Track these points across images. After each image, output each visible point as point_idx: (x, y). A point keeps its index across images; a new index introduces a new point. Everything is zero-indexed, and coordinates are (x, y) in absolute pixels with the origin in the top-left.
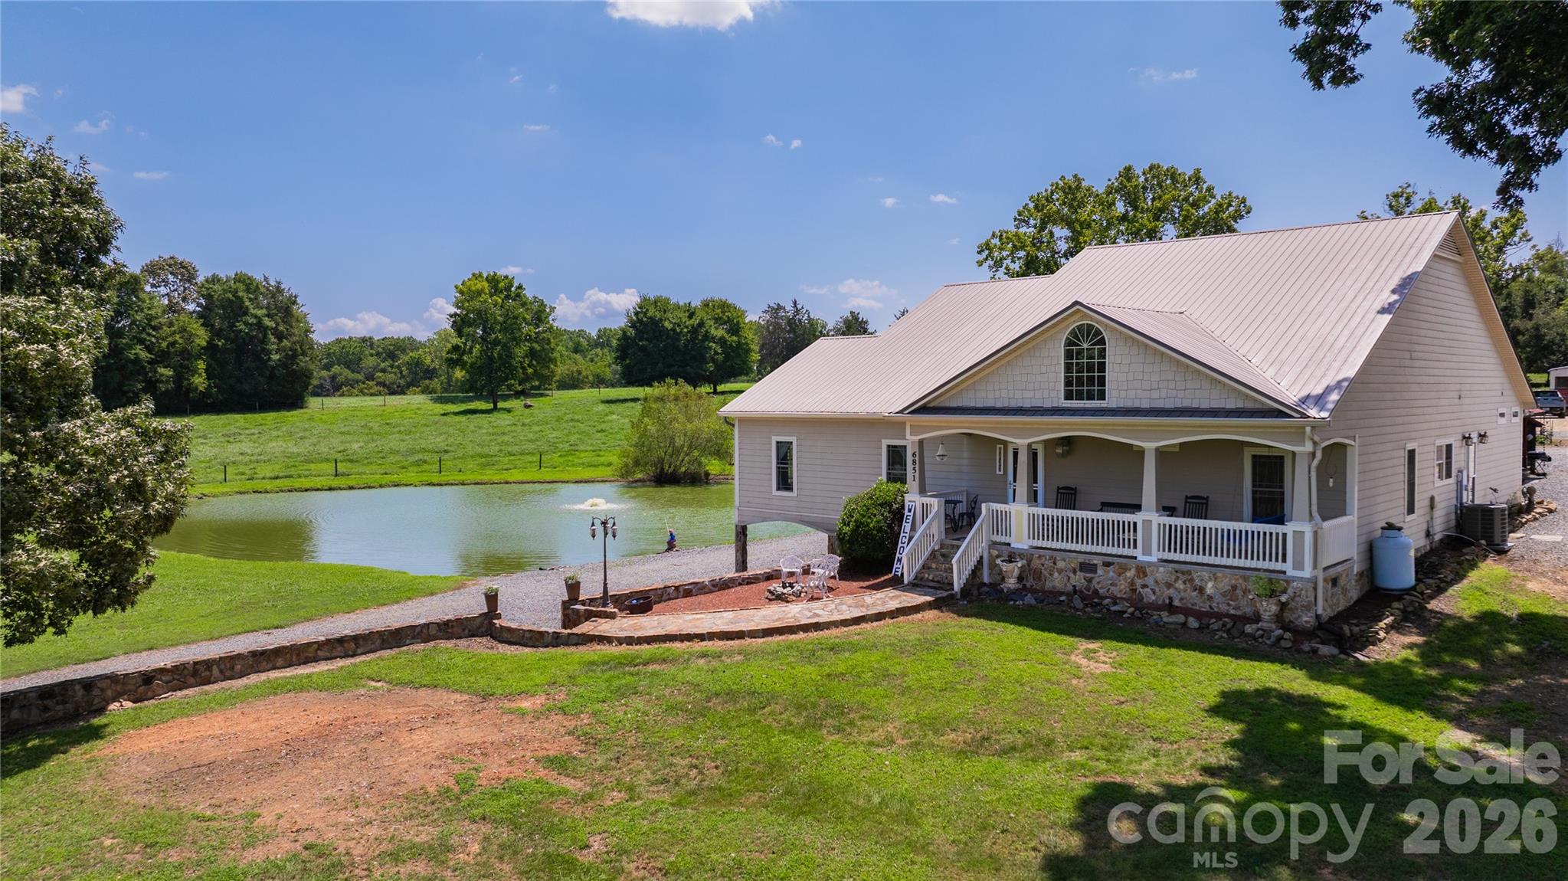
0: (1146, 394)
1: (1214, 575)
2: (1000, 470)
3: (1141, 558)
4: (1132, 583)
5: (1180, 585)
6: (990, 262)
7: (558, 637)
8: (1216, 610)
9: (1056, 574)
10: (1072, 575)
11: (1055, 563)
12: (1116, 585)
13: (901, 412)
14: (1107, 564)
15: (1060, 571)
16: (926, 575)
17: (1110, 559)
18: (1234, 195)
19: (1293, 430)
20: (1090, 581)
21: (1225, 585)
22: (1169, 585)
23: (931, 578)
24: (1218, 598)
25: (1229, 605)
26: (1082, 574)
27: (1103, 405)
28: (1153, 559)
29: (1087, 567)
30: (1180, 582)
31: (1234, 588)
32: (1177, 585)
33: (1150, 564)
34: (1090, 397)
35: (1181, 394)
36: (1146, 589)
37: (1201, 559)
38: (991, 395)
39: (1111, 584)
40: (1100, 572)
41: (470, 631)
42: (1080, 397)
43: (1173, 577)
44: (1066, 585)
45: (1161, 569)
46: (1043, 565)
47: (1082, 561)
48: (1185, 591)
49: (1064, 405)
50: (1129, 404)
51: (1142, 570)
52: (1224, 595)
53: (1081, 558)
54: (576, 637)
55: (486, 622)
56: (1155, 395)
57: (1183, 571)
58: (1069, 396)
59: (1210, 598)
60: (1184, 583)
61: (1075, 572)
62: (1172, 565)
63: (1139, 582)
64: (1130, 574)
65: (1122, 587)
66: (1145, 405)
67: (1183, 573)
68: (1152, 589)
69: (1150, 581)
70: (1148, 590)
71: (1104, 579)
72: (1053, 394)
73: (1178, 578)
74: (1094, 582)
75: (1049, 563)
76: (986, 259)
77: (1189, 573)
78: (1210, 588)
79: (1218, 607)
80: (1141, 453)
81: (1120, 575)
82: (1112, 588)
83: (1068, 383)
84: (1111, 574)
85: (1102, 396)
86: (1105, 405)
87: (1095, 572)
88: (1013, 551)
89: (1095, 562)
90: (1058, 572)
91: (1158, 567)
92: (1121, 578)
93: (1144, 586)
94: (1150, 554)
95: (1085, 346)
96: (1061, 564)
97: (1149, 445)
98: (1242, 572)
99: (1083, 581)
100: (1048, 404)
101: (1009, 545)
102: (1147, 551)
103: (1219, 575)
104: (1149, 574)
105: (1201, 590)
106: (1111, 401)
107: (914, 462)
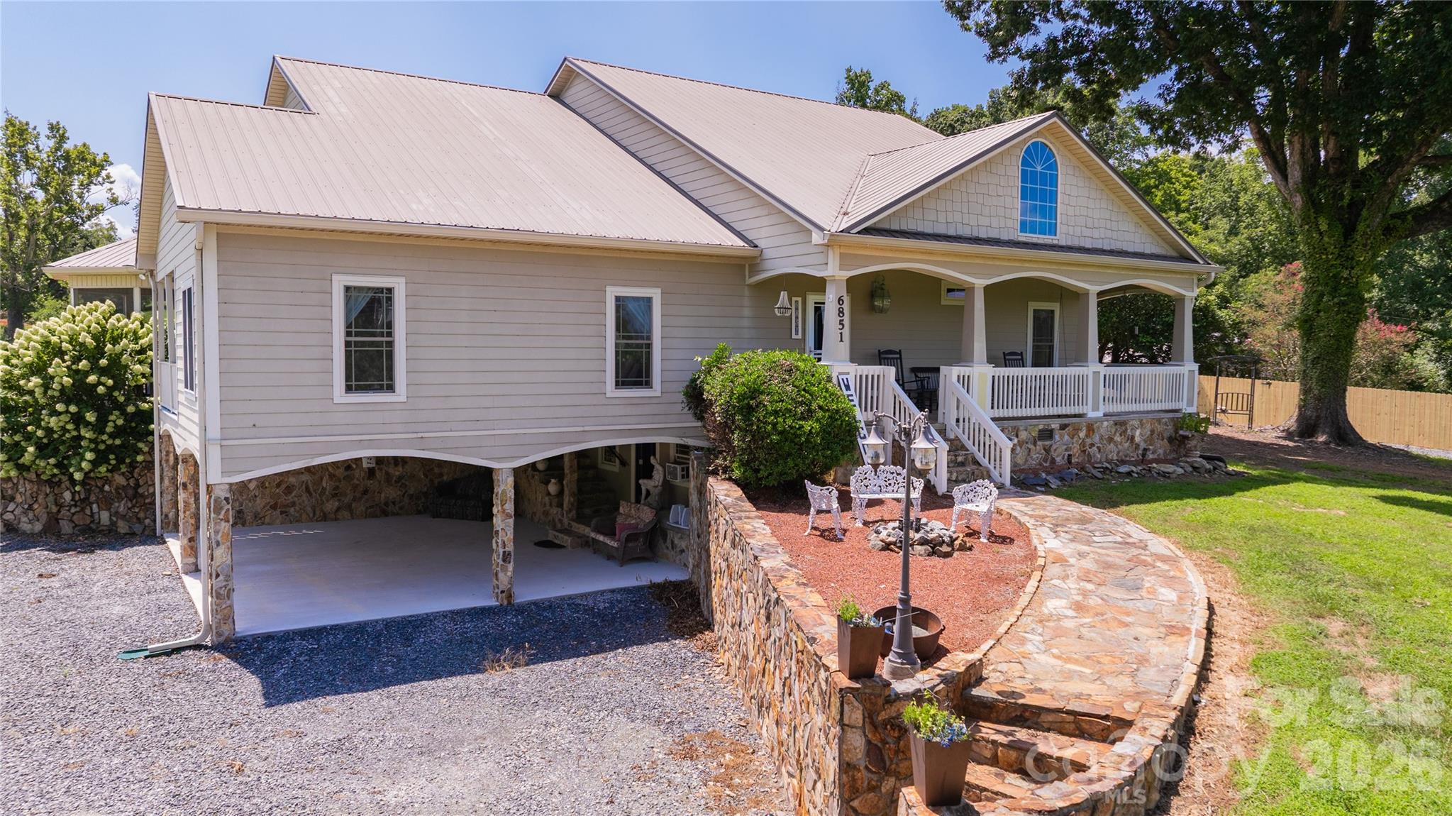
0: (1090, 233)
1: (1142, 421)
3: (1091, 414)
4: (1083, 443)
5: (1118, 438)
8: (1141, 457)
10: (1032, 447)
11: (1018, 436)
12: (1069, 450)
13: (848, 230)
14: (1063, 427)
15: (1022, 444)
17: (1066, 421)
20: (1047, 450)
21: (1147, 430)
22: (1110, 440)
24: (1143, 444)
25: (1150, 451)
26: (1041, 443)
27: (1054, 241)
28: (1100, 414)
29: (1047, 434)
30: (1118, 434)
31: (1155, 432)
32: (1115, 438)
33: (1097, 420)
34: (1043, 230)
35: (1115, 235)
36: (1093, 448)
37: (1129, 407)
38: (942, 218)
39: (1065, 450)
40: (1057, 437)
42: (1033, 229)
43: (1113, 430)
44: (1026, 460)
45: (1105, 424)
47: (1041, 427)
48: (1121, 443)
49: (1020, 238)
50: (1075, 242)
51: (1091, 428)
52: (1147, 441)
53: (1041, 425)
56: (1096, 233)
57: (1120, 422)
58: (1023, 229)
59: (1137, 447)
60: (1121, 434)
61: (1035, 442)
62: (1114, 418)
63: (1088, 442)
64: (1082, 434)
65: (1074, 450)
66: (1088, 244)
67: (1120, 425)
68: (1098, 447)
69: (1096, 439)
70: (1095, 448)
71: (1060, 445)
72: (1010, 223)
73: (1117, 430)
74: (1051, 449)
77: (1124, 424)
78: (1138, 436)
80: (1086, 294)
81: (1073, 437)
82: (1066, 454)
83: (1024, 210)
84: (1066, 437)
85: (1052, 230)
86: (1056, 241)
87: (1053, 437)
89: (1053, 426)
91: (1103, 422)
92: (1075, 440)
93: (1092, 445)
94: (1098, 409)
95: (1039, 169)
96: (1023, 436)
98: (1159, 416)
99: (1042, 451)
100: (1005, 236)
102: (1095, 406)
104: (1096, 431)
105: (1132, 439)
106: (1060, 238)
107: (841, 312)
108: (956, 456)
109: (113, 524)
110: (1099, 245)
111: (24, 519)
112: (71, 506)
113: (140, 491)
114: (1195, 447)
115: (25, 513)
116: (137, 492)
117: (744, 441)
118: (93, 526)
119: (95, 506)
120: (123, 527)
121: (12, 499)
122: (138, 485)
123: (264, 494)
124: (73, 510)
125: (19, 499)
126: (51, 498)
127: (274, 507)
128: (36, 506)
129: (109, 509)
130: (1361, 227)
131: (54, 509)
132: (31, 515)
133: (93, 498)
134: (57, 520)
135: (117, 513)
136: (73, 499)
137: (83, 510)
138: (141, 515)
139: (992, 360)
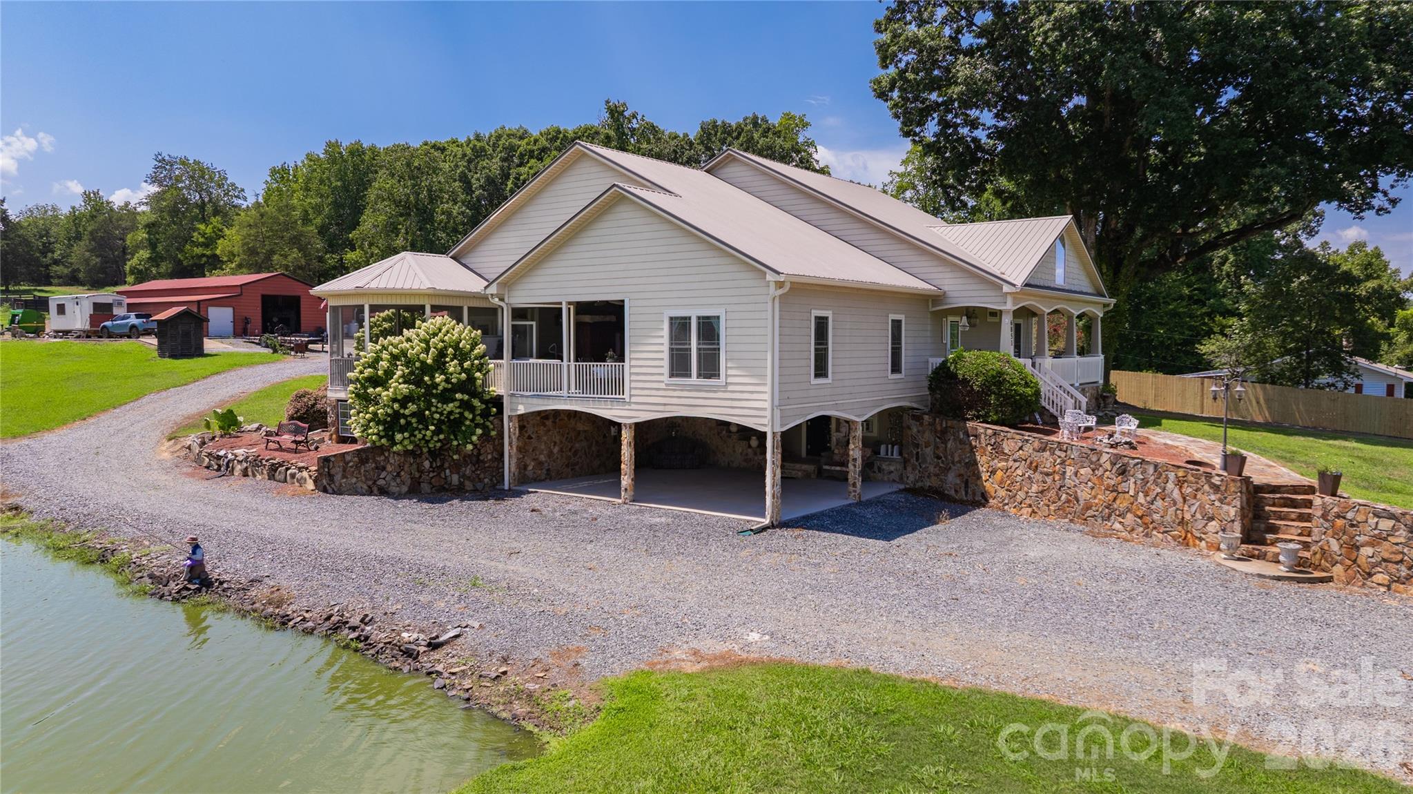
28: (1078, 384)
97: (1076, 314)
109: (461, 484)
111: (393, 484)
112: (429, 472)
113: (481, 458)
115: (394, 479)
116: (478, 459)
117: (998, 400)
118: (446, 486)
119: (447, 471)
120: (468, 485)
121: (384, 468)
122: (479, 454)
123: (562, 456)
124: (431, 475)
125: (389, 468)
126: (415, 466)
127: (567, 466)
128: (402, 473)
129: (458, 473)
130: (1124, 271)
131: (417, 475)
132: (398, 480)
133: (446, 465)
134: (419, 483)
135: (464, 475)
136: (431, 467)
137: (439, 474)
138: (482, 476)
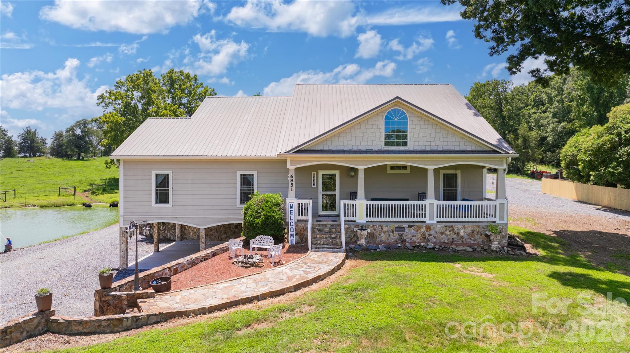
0: (428, 143)
1: (464, 226)
2: (314, 185)
3: (428, 221)
4: (424, 234)
5: (448, 233)
6: (103, 104)
7: (137, 320)
8: (465, 242)
9: (383, 234)
10: (391, 234)
11: (382, 229)
12: (415, 236)
13: (288, 152)
14: (410, 226)
15: (385, 232)
16: (319, 242)
17: (412, 224)
18: (209, 87)
19: (498, 159)
20: (401, 235)
21: (469, 230)
22: (442, 233)
23: (322, 243)
24: (466, 237)
25: (471, 239)
26: (397, 233)
27: (406, 149)
28: (434, 222)
29: (400, 229)
30: (448, 231)
31: (473, 231)
32: (446, 233)
33: (433, 224)
34: (399, 145)
35: (446, 143)
36: (431, 237)
37: (458, 219)
38: (341, 144)
39: (413, 236)
40: (406, 230)
41: (28, 332)
42: (393, 144)
43: (444, 229)
44: (388, 239)
45: (439, 226)
46: (375, 230)
48: (450, 235)
49: (385, 149)
50: (420, 148)
51: (428, 228)
52: (468, 235)
53: (397, 225)
54: (155, 317)
55: (43, 321)
56: (433, 144)
57: (449, 226)
58: (387, 144)
59: (462, 237)
60: (450, 231)
61: (393, 232)
62: (444, 224)
63: (427, 233)
64: (423, 230)
65: (419, 237)
66: (428, 148)
67: (449, 227)
68: (434, 236)
69: (433, 232)
70: (432, 237)
71: (408, 234)
72: (378, 143)
73: (447, 229)
74: (403, 235)
75: (378, 229)
76: (102, 102)
77: (452, 226)
78: (462, 232)
79: (466, 241)
80: (426, 170)
81: (417, 231)
82: (413, 238)
83: (387, 137)
84: (413, 231)
85: (405, 144)
86: (407, 149)
87: (404, 230)
88: (357, 224)
89: (404, 226)
90: (383, 232)
91: (436, 225)
92: (418, 232)
93: (430, 235)
94: (433, 220)
95: (396, 120)
96: (385, 229)
97: (431, 168)
98: (477, 224)
99: (398, 236)
100: (376, 148)
101: (355, 221)
102: (431, 218)
103: (467, 226)
104: (432, 229)
105: (458, 234)
106: (410, 147)
107: (292, 180)
108: (331, 235)
110: (435, 148)
114: (493, 239)
139: (367, 198)
